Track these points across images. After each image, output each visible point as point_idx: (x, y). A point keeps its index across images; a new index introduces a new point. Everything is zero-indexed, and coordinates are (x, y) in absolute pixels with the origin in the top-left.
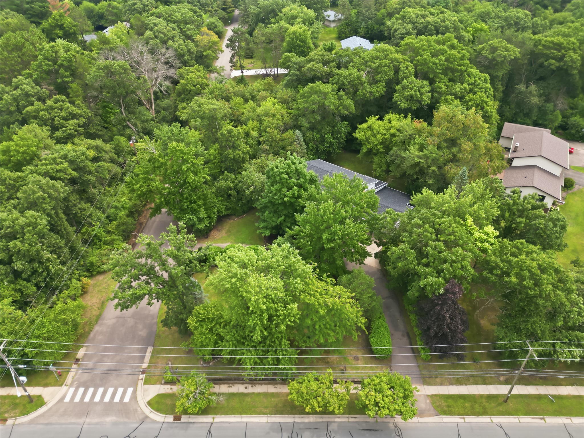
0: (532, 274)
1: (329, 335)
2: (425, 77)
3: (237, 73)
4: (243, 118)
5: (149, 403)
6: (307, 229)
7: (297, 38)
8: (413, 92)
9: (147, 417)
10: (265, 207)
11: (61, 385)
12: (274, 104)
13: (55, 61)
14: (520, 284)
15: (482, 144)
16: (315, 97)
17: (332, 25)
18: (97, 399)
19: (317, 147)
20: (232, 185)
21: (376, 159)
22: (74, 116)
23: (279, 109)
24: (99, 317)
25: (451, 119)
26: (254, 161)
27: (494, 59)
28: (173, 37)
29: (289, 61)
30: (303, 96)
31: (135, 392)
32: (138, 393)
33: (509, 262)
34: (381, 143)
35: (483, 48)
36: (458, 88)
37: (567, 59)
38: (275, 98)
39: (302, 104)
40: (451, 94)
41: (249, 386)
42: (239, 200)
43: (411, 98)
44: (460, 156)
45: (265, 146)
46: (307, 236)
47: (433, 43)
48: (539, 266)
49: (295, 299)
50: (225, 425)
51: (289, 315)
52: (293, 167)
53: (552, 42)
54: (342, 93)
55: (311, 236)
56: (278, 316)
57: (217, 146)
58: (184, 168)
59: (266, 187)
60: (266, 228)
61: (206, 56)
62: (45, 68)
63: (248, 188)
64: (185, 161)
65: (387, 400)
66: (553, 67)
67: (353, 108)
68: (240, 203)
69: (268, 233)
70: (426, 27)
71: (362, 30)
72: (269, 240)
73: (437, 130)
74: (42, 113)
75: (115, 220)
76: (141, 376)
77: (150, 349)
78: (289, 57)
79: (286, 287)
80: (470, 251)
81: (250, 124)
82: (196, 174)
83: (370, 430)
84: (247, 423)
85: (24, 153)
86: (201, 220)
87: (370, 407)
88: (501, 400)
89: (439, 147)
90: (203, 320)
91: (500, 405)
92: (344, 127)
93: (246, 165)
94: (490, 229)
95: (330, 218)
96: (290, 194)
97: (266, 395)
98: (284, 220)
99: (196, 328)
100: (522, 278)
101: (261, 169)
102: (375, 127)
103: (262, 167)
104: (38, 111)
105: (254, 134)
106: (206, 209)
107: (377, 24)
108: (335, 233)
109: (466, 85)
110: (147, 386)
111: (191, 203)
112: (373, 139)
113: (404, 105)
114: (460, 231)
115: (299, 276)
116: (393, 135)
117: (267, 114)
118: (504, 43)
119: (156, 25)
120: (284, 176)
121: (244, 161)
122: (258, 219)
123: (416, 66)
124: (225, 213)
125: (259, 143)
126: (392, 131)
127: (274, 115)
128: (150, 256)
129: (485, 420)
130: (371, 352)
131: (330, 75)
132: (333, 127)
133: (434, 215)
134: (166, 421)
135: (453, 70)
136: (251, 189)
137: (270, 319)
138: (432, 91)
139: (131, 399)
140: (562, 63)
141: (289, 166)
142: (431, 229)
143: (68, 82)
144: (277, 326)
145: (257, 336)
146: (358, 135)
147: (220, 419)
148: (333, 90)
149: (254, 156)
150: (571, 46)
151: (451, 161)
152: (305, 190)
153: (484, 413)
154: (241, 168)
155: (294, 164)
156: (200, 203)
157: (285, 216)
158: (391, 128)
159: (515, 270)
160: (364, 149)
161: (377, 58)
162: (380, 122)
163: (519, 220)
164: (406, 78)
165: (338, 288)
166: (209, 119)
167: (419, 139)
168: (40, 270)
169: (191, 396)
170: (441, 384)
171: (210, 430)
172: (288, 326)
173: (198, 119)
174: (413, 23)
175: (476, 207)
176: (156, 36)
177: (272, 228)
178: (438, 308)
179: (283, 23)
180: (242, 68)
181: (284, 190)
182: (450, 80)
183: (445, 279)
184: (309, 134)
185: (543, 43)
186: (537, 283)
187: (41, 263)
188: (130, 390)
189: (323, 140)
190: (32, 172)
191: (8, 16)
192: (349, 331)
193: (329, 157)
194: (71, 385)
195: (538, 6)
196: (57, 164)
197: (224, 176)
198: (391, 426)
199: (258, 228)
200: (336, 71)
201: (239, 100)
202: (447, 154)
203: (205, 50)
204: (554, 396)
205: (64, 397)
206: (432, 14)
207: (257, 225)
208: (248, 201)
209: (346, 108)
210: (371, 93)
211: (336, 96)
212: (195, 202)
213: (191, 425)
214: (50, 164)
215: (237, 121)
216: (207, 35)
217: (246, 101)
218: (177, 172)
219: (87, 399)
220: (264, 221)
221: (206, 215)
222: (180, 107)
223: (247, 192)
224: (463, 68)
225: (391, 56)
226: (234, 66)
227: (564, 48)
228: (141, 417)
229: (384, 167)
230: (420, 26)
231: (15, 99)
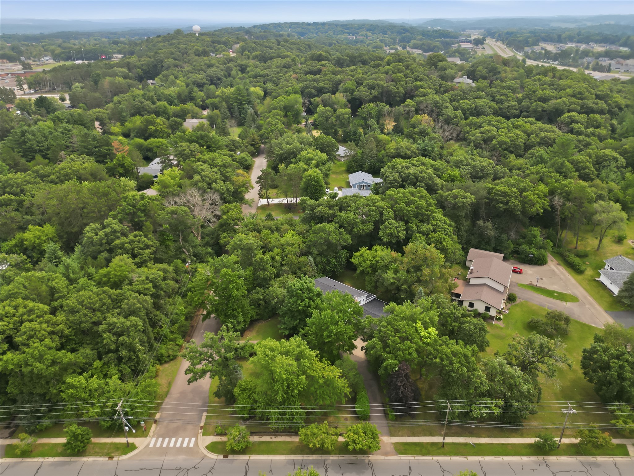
0: (448, 357)
1: (326, 399)
2: (401, 219)
3: (264, 202)
4: (270, 246)
5: (207, 447)
6: (314, 329)
7: (312, 180)
8: (392, 231)
9: (205, 456)
10: (285, 314)
11: (146, 437)
12: (293, 235)
13: (134, 206)
14: (441, 363)
15: (437, 270)
16: (322, 234)
17: (343, 160)
18: (172, 445)
19: (325, 268)
20: (261, 297)
21: (367, 278)
22: (147, 247)
23: (297, 240)
24: (167, 393)
25: (415, 252)
26: (278, 279)
27: (456, 204)
28: (217, 179)
29: (305, 203)
30: (314, 232)
31: (196, 441)
32: (199, 441)
33: (437, 350)
34: (370, 267)
35: (448, 195)
36: (425, 227)
37: (510, 204)
38: (294, 230)
39: (312, 237)
40: (419, 232)
41: (273, 437)
42: (266, 308)
43: (391, 235)
44: (422, 278)
45: (286, 268)
46: (313, 334)
47: (408, 194)
48: (452, 352)
49: (304, 373)
50: (256, 460)
51: (300, 384)
52: (305, 285)
53: (500, 191)
54: (342, 230)
55: (316, 334)
56: (293, 384)
57: (251, 268)
58: (231, 286)
59: (286, 299)
60: (285, 329)
61: (240, 192)
62: (128, 211)
63: (273, 300)
64: (231, 282)
65: (361, 439)
66: (501, 209)
67: (350, 241)
68: (267, 310)
69: (287, 333)
70: (408, 177)
71: (366, 166)
72: (288, 338)
73: (405, 260)
74: (126, 245)
75: (177, 323)
76: (200, 431)
77: (205, 414)
78: (305, 200)
79: (299, 366)
80: (416, 344)
81: (276, 251)
82: (237, 290)
83: (353, 464)
85: (119, 276)
86: (239, 323)
87: (350, 443)
88: (440, 446)
89: (408, 271)
90: (244, 390)
91: (439, 448)
92: (344, 254)
93: (273, 282)
94: (432, 330)
95: (328, 321)
96: (302, 304)
97: (284, 443)
98: (299, 323)
99: (239, 395)
100: (442, 360)
101: (283, 285)
102: (365, 255)
103: (284, 283)
104: (123, 244)
105: (278, 258)
106: (242, 315)
107: (378, 162)
108: (331, 332)
109: (430, 226)
110: (205, 437)
111: (233, 311)
112: (363, 264)
113: (385, 240)
114: (411, 331)
115: (307, 358)
116: (377, 262)
117: (288, 244)
118: (462, 193)
119: (203, 170)
120: (299, 291)
121: (270, 279)
122: (280, 322)
123: (395, 211)
124: (255, 317)
125: (282, 265)
126: (377, 259)
127: (293, 244)
128: (211, 347)
129: (428, 458)
130: (355, 412)
131: (334, 215)
132: (337, 253)
133: (395, 320)
134: (218, 458)
135: (423, 215)
136: (276, 300)
137: (288, 387)
138: (406, 230)
139: (194, 445)
140: (507, 207)
141: (303, 285)
142: (392, 329)
143: (142, 221)
144: (293, 390)
145: (279, 398)
146: (354, 261)
147: (254, 457)
148: (335, 228)
149: (277, 276)
150: (513, 194)
151: (416, 281)
152: (313, 301)
153: (428, 453)
154: (268, 284)
155: (306, 283)
156: (240, 310)
157: (300, 320)
158: (376, 256)
159: (440, 355)
160: (358, 271)
161: (367, 205)
162: (368, 252)
163: (454, 324)
164: (388, 220)
165: (332, 368)
166: (246, 249)
167: (394, 266)
168: (133, 357)
169: (237, 438)
170: (402, 436)
171: (247, 463)
172: (299, 390)
173: (240, 251)
174: (399, 173)
175: (423, 315)
176: (203, 180)
177: (290, 329)
178: (394, 380)
179: (302, 165)
180: (268, 198)
181: (299, 302)
182: (421, 221)
183: (398, 360)
184: (319, 259)
185: (494, 191)
186: (451, 363)
187: (134, 352)
188: (193, 440)
189: (329, 262)
190: (129, 290)
191: (85, 160)
192: (339, 398)
193: (334, 276)
194: (153, 437)
195: (506, 152)
196: (145, 284)
197: (256, 291)
198: (367, 461)
199: (280, 329)
200: (338, 213)
201: (267, 232)
202: (412, 277)
203: (239, 188)
204: (475, 444)
205: (149, 444)
206: (413, 165)
207: (279, 326)
208: (273, 309)
209: (345, 241)
210: (363, 230)
211: (338, 233)
212: (236, 310)
213: (235, 461)
214: (141, 284)
215: (266, 249)
216: (242, 175)
217: (273, 232)
218: (225, 288)
219: (165, 445)
220: (285, 324)
221: (242, 320)
222: (222, 236)
223: (273, 302)
224: (429, 213)
225: (378, 204)
226: (261, 197)
227: (508, 196)
228: (202, 456)
229: (373, 284)
230: (404, 176)
231: (106, 235)
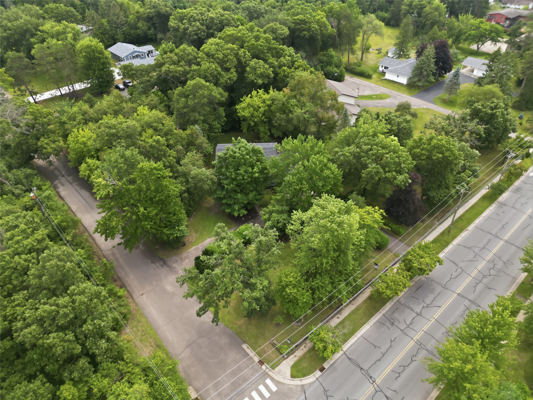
5: (293, 376)
8: (262, 70)
9: (303, 386)
31: (273, 379)
32: (276, 378)
50: (352, 348)
66: (307, 36)
76: (264, 367)
77: (245, 346)
83: (418, 288)
84: (362, 336)
88: (447, 232)
91: (448, 235)
97: (353, 312)
110: (277, 369)
134: (317, 377)
139: (277, 386)
140: (311, 33)
147: (346, 347)
171: (348, 358)
188: (268, 381)
198: (423, 279)
213: (335, 365)
228: (299, 389)
